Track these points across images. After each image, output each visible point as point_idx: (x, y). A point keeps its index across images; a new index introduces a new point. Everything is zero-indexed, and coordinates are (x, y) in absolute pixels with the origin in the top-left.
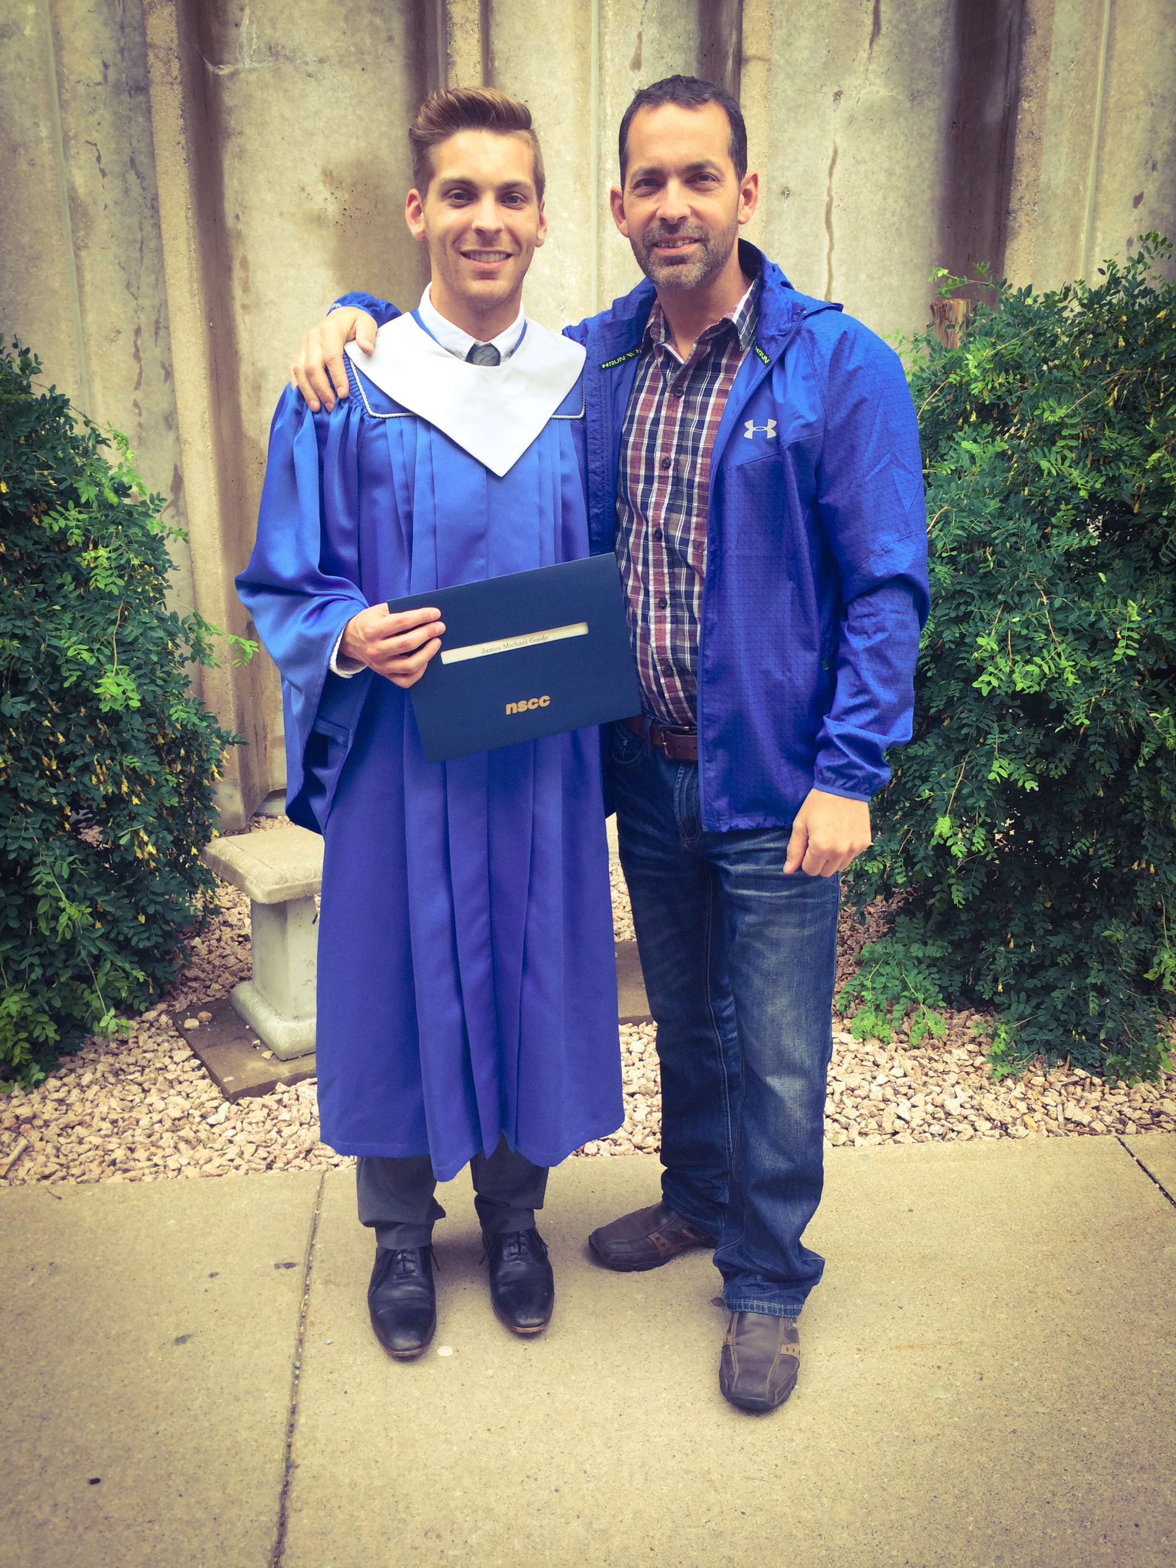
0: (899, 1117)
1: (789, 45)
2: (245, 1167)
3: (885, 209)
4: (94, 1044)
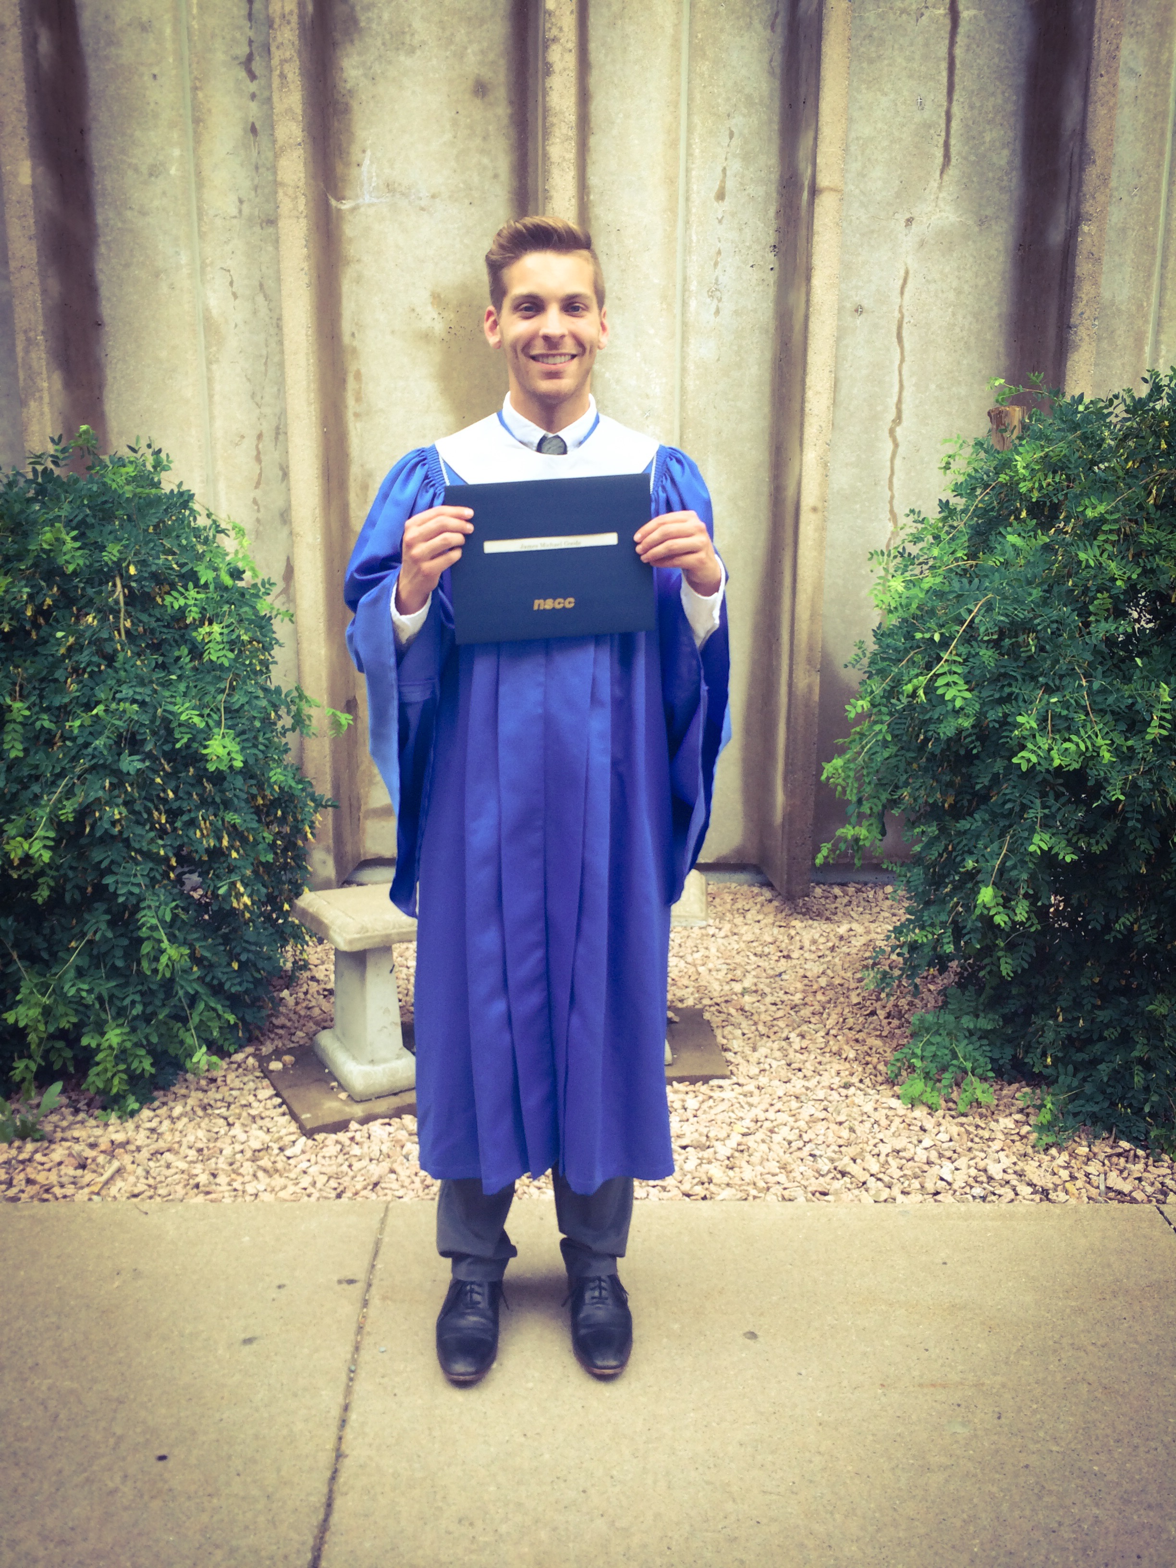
0: (942, 1179)
1: (864, 176)
2: (316, 1194)
3: (954, 325)
4: (186, 1080)
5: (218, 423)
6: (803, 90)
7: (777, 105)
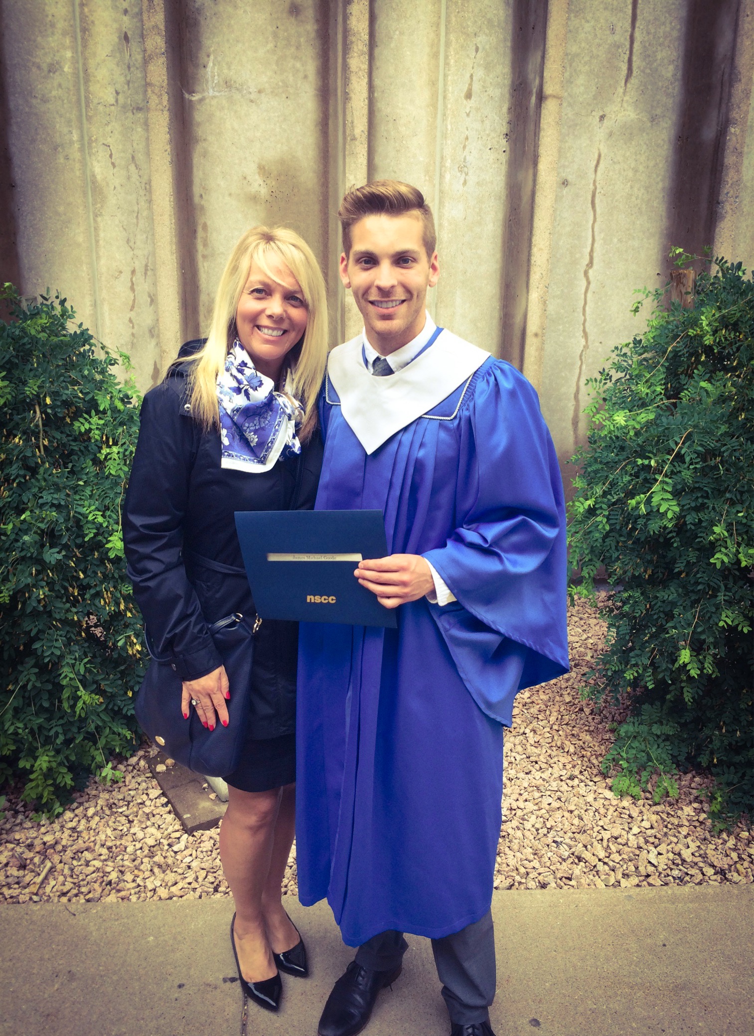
0: (650, 862)
1: (572, 83)
2: (199, 890)
3: (631, 195)
4: (96, 782)
5: (103, 262)
6: (532, 18)
7: (510, 27)
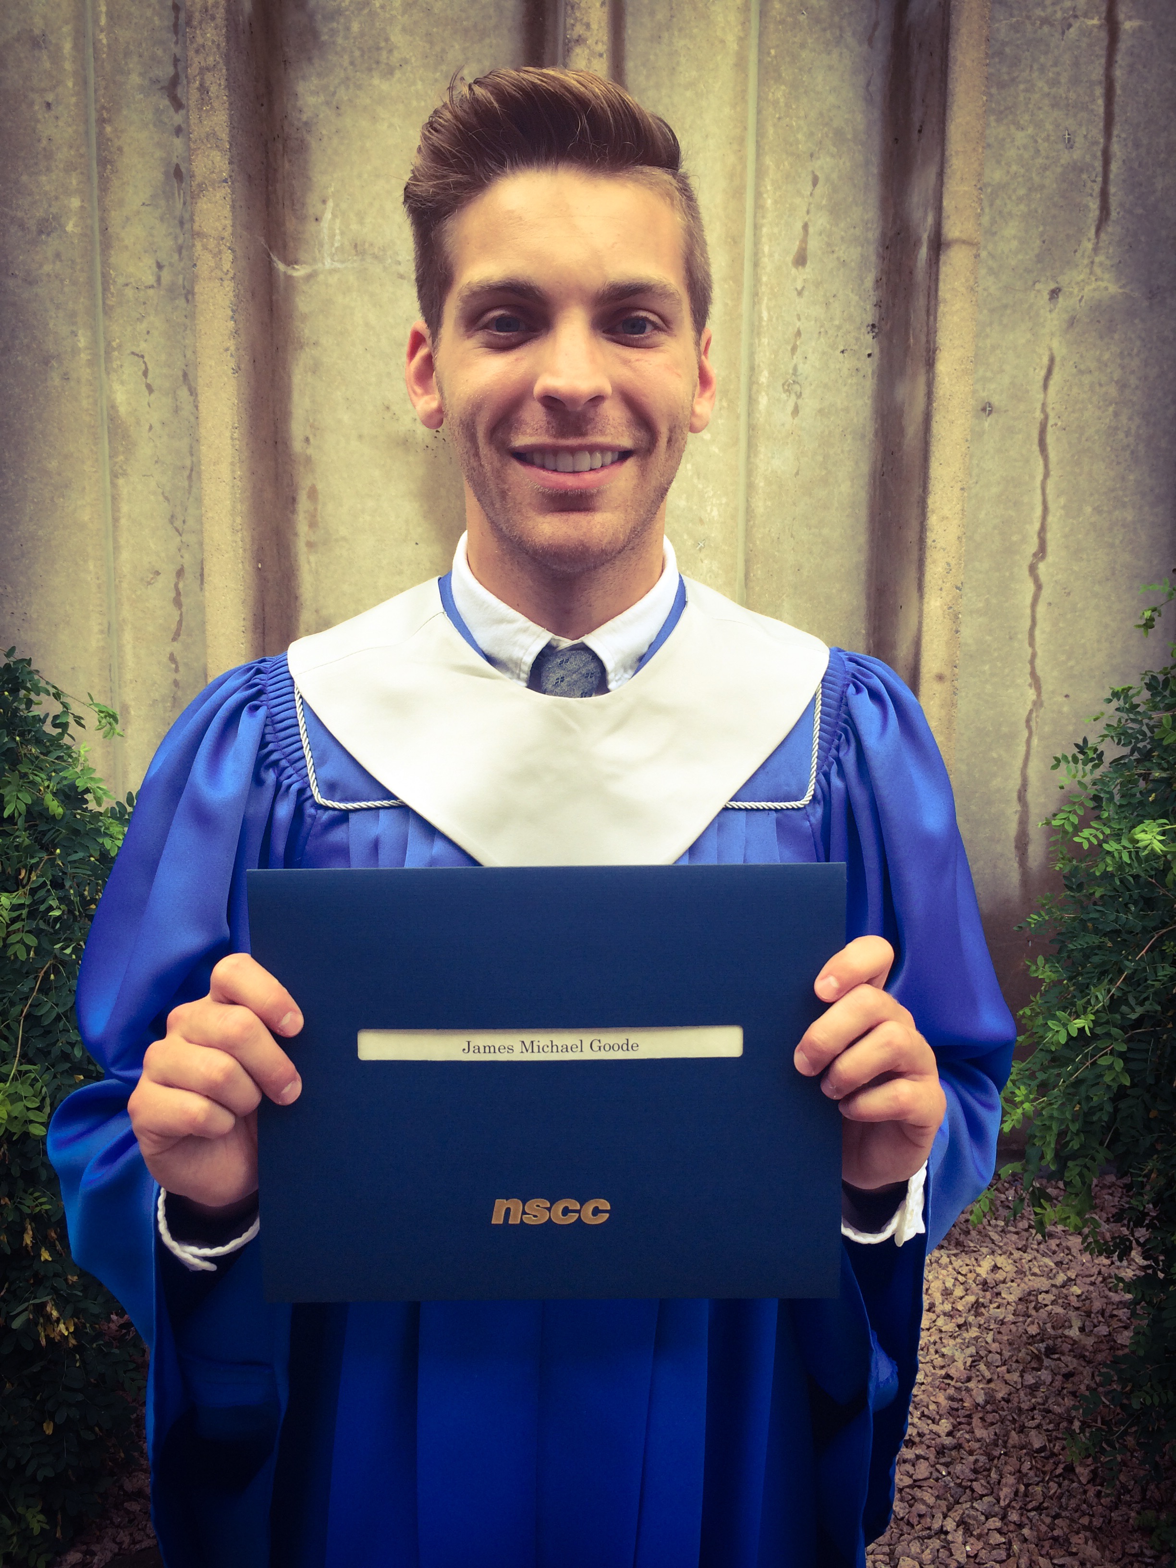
5: (125, 555)
7: (876, 143)
